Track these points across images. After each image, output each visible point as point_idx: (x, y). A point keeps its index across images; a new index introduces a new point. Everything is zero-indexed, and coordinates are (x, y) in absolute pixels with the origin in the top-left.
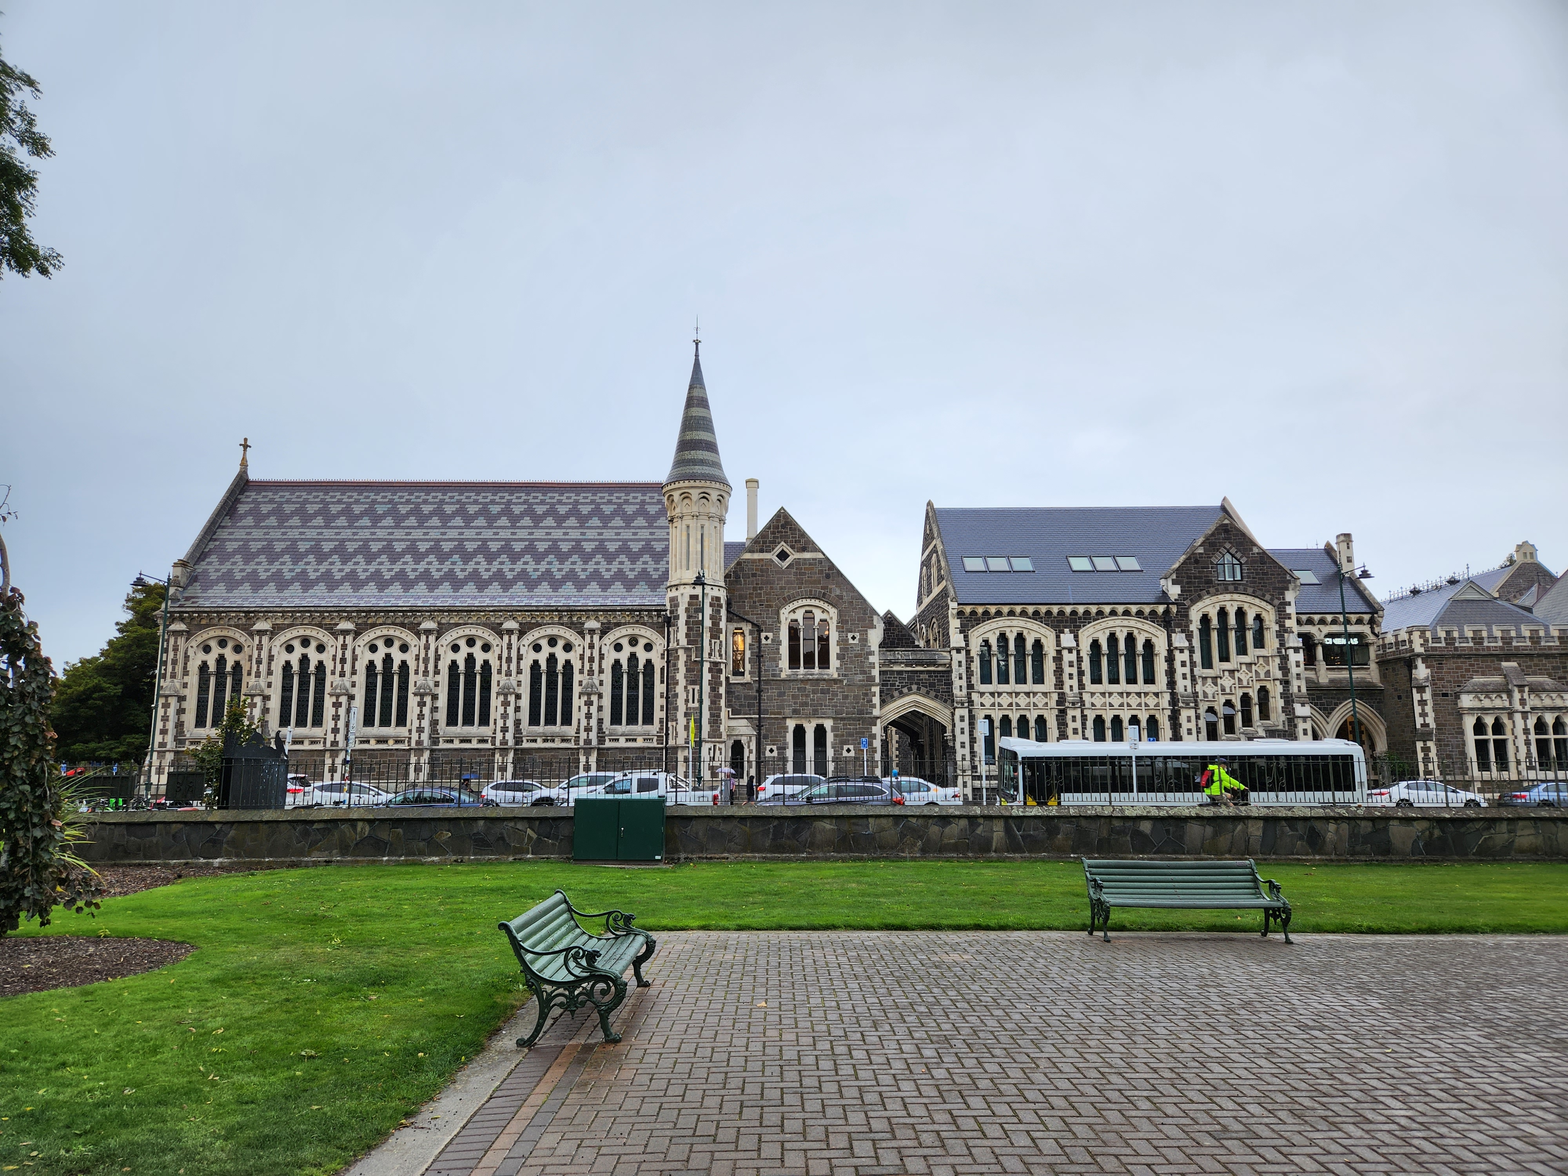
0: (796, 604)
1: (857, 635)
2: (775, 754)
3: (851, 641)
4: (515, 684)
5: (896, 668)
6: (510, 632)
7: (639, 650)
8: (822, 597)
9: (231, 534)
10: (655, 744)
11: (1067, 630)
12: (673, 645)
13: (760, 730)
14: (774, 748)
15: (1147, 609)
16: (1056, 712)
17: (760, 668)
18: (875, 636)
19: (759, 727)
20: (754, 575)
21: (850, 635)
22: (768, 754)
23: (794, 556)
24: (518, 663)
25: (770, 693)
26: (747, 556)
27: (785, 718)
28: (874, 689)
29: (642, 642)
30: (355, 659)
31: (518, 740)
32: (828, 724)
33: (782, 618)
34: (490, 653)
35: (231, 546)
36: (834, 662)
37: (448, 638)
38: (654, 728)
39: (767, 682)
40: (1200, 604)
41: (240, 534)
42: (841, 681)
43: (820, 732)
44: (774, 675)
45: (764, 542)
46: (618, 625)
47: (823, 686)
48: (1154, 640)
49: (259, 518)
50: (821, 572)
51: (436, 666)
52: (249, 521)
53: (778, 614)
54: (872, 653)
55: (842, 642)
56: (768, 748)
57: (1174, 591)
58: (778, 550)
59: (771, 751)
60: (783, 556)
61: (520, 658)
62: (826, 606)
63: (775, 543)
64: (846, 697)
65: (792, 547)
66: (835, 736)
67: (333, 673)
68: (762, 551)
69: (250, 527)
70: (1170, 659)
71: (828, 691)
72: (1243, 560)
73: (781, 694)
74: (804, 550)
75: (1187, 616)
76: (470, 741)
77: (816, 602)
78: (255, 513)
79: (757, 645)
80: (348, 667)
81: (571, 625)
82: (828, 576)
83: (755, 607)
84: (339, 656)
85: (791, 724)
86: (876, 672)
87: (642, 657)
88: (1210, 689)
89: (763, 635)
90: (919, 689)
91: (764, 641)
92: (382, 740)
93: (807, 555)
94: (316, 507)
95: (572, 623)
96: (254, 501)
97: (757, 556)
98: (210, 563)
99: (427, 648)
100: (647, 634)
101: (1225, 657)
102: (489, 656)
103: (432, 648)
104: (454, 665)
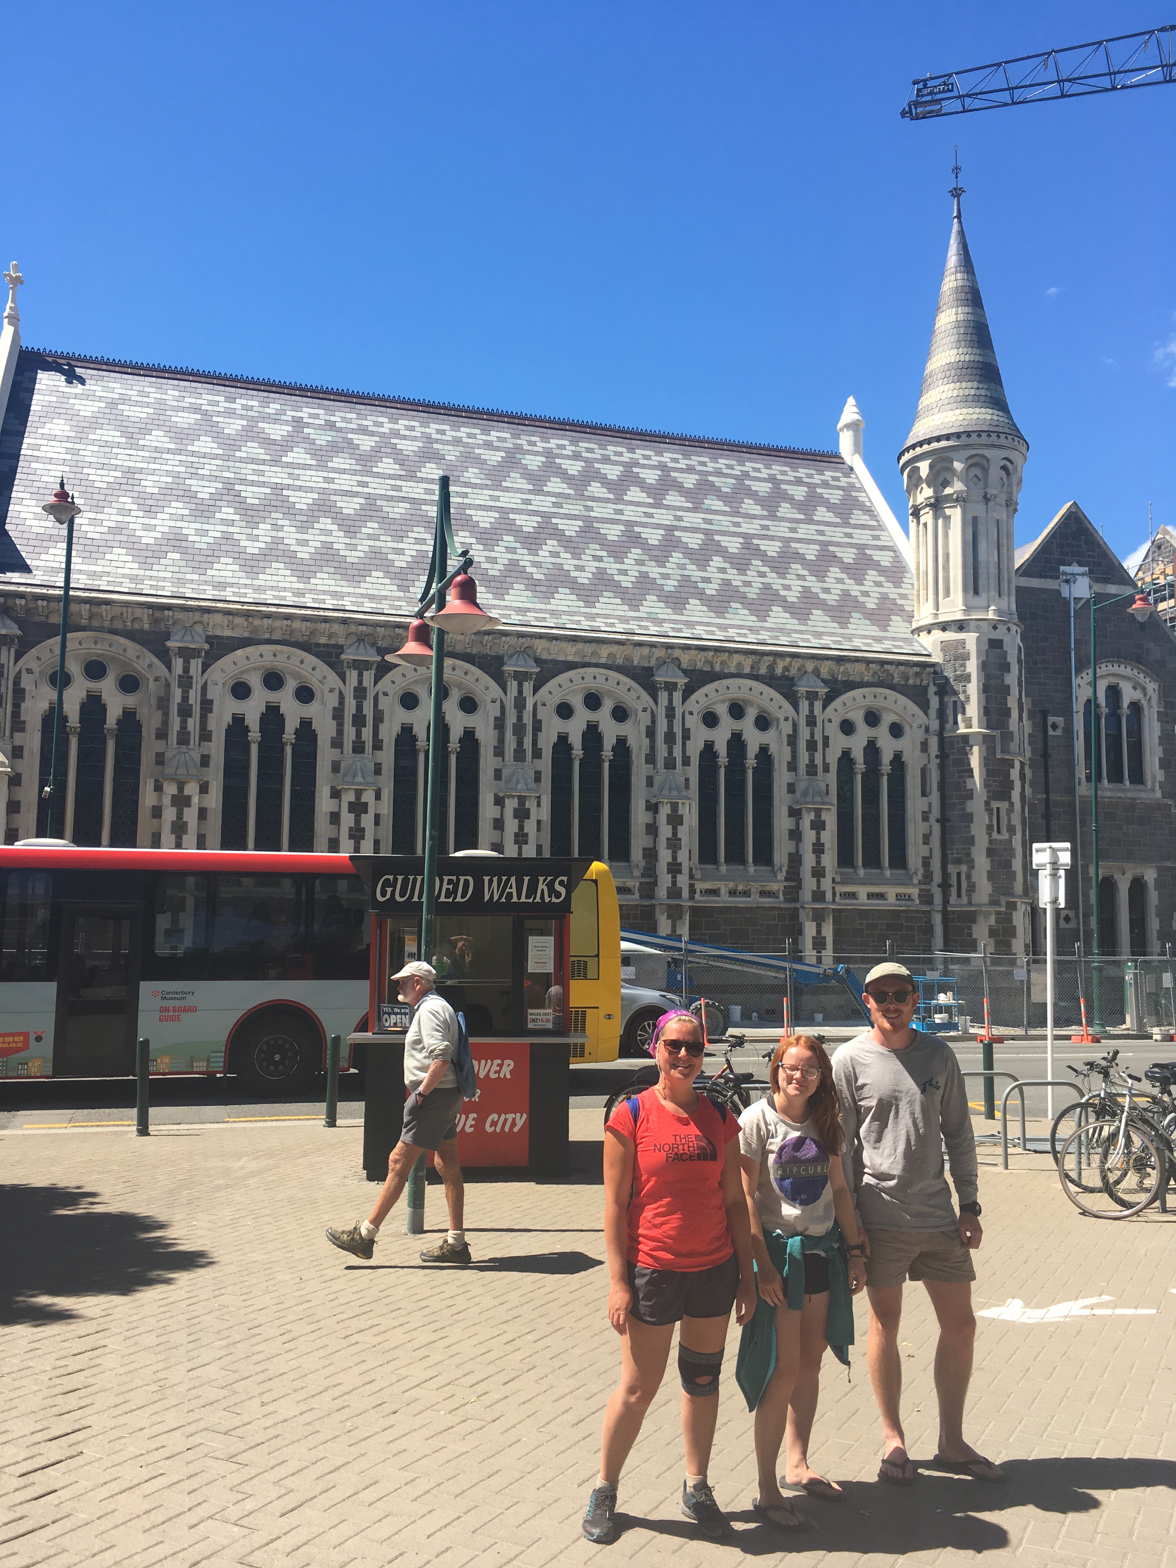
0: (1097, 671)
2: (1073, 924)
6: (666, 686)
7: (882, 734)
8: (1138, 663)
10: (917, 904)
14: (1072, 913)
17: (1045, 776)
20: (1037, 616)
22: (1063, 923)
23: (1094, 588)
24: (683, 745)
25: (1063, 820)
26: (1023, 582)
27: (1087, 864)
29: (887, 719)
31: (690, 890)
32: (1150, 875)
33: (1076, 693)
34: (629, 723)
36: (1154, 772)
37: (554, 690)
39: (1057, 800)
42: (1165, 805)
43: (1138, 887)
44: (1066, 789)
45: (1048, 561)
46: (852, 686)
47: (1139, 811)
51: (535, 743)
53: (1068, 686)
55: (1165, 740)
56: (1063, 913)
59: (1068, 919)
61: (686, 735)
62: (1141, 678)
63: (1063, 564)
64: (1173, 832)
65: (1089, 573)
66: (1160, 896)
67: (336, 743)
68: (1045, 575)
71: (1148, 823)
74: (1107, 578)
77: (1127, 671)
79: (1041, 736)
81: (770, 682)
84: (350, 710)
87: (888, 747)
89: (1051, 719)
91: (1051, 732)
93: (1113, 589)
95: (773, 678)
99: (520, 705)
100: (896, 705)
102: (626, 729)
103: (529, 706)
104: (562, 743)
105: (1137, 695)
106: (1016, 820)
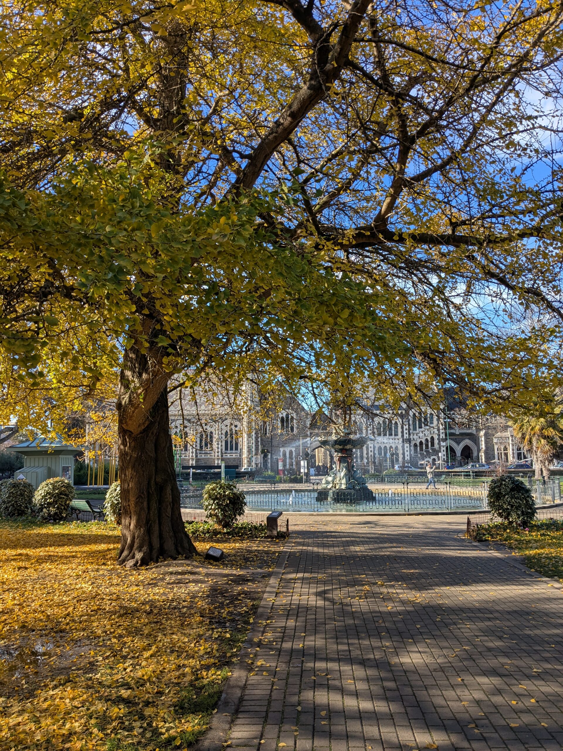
3: (301, 423)
5: (315, 431)
6: (193, 422)
10: (239, 457)
17: (272, 432)
19: (272, 451)
27: (280, 448)
28: (308, 438)
29: (234, 425)
31: (196, 456)
33: (279, 416)
36: (295, 430)
38: (238, 452)
39: (274, 437)
40: (413, 411)
42: (297, 436)
44: (276, 434)
46: (227, 419)
48: (398, 422)
55: (298, 423)
56: (274, 457)
61: (196, 430)
64: (299, 441)
70: (402, 428)
73: (279, 440)
75: (408, 414)
76: (182, 456)
77: (290, 411)
79: (271, 425)
82: (293, 402)
85: (282, 450)
86: (309, 433)
87: (234, 429)
88: (415, 437)
95: (212, 419)
100: (236, 422)
101: (420, 427)
102: (186, 429)
105: (292, 415)
106: (253, 442)
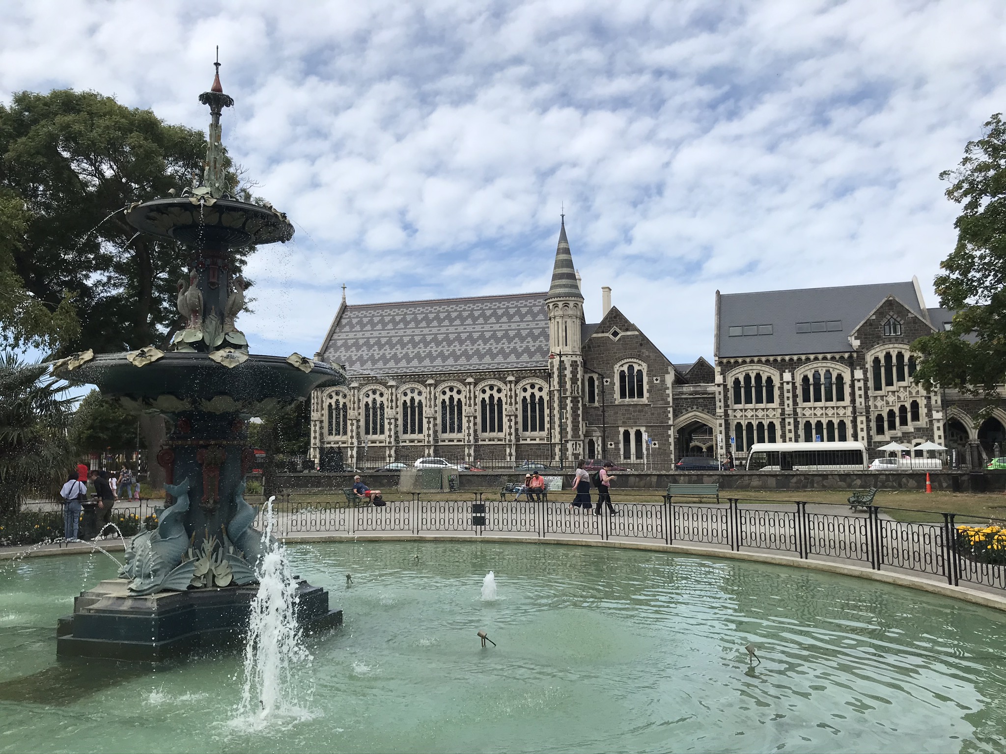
0: (623, 362)
1: (659, 378)
2: (613, 446)
3: (655, 382)
4: (473, 411)
5: (683, 396)
6: (470, 384)
7: (536, 391)
8: (639, 357)
9: (339, 336)
10: (546, 442)
11: (787, 371)
12: (552, 389)
13: (604, 433)
14: (613, 443)
15: (837, 356)
16: (780, 420)
17: (603, 399)
18: (670, 378)
19: (604, 432)
20: (599, 346)
21: (655, 378)
22: (609, 446)
23: (622, 334)
24: (475, 400)
25: (610, 413)
26: (595, 335)
27: (618, 427)
28: (669, 409)
29: (537, 387)
30: (397, 400)
31: (476, 440)
32: (643, 429)
33: (616, 371)
35: (339, 343)
36: (646, 394)
37: (440, 388)
38: (544, 434)
39: (607, 406)
40: (873, 352)
41: (343, 336)
42: (650, 405)
43: (638, 434)
44: (611, 402)
45: (604, 327)
46: (524, 378)
47: (639, 408)
48: (843, 374)
49: (352, 326)
50: (637, 343)
51: (435, 403)
52: (347, 329)
53: (613, 368)
54: (668, 388)
55: (650, 382)
56: (609, 443)
57: (856, 343)
58: (612, 330)
59: (611, 445)
60: (615, 334)
61: (475, 397)
62: (640, 362)
63: (610, 327)
64: (653, 414)
65: (620, 329)
66: (647, 436)
67: (388, 407)
68: (603, 332)
69: (347, 332)
70: (852, 386)
71: (642, 411)
72: (902, 322)
73: (617, 413)
74: (627, 330)
75: (864, 359)
76: (453, 441)
77: (635, 360)
78: (350, 324)
80: (394, 404)
81: (500, 379)
82: (641, 345)
83: (600, 364)
84: (390, 399)
85: (622, 430)
86: (670, 399)
88: (879, 403)
89: (605, 380)
90: (697, 408)
91: (605, 384)
92: (412, 441)
93: (629, 333)
94: (378, 318)
95: (501, 378)
96: (350, 317)
97: (600, 335)
98: (330, 353)
99: (430, 393)
100: (540, 382)
101: (890, 383)
102: (460, 396)
103: (433, 393)
104: (444, 401)
105: (640, 368)
106: (569, 415)
